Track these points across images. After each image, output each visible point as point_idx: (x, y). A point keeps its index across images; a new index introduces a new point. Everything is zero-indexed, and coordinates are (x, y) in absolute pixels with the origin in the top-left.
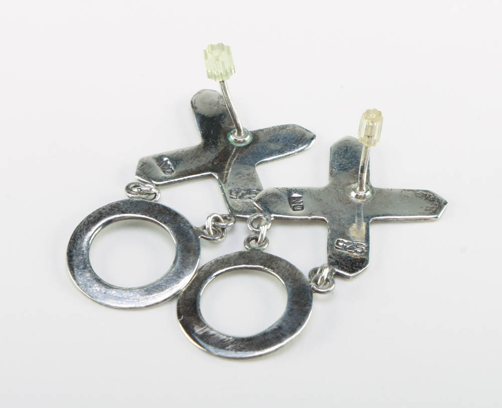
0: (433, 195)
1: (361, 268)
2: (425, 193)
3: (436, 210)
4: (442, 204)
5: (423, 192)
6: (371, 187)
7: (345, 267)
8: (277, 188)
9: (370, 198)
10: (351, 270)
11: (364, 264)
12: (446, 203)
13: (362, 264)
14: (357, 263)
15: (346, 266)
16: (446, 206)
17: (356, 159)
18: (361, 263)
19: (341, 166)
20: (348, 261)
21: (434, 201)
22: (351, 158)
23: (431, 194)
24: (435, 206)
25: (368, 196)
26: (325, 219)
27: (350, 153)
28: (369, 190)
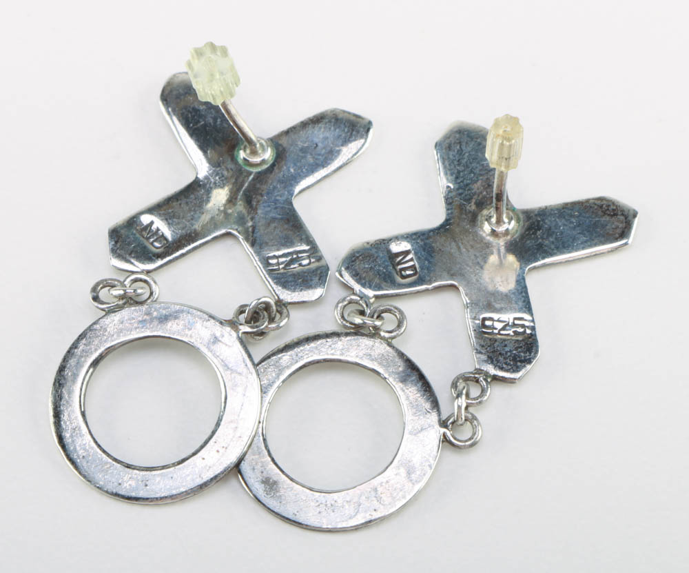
0: (613, 203)
1: (529, 362)
2: (599, 203)
3: (623, 232)
4: (630, 218)
5: (596, 202)
6: (513, 210)
7: (504, 366)
8: (368, 243)
9: (517, 231)
10: (514, 368)
11: (532, 354)
12: (635, 215)
13: (530, 353)
14: (522, 354)
15: (506, 363)
16: (636, 221)
17: (478, 163)
18: (528, 354)
19: (459, 181)
20: (506, 352)
21: (615, 215)
22: (471, 163)
23: (610, 203)
24: (621, 225)
25: (513, 229)
26: (456, 283)
27: (467, 154)
28: (512, 219)
